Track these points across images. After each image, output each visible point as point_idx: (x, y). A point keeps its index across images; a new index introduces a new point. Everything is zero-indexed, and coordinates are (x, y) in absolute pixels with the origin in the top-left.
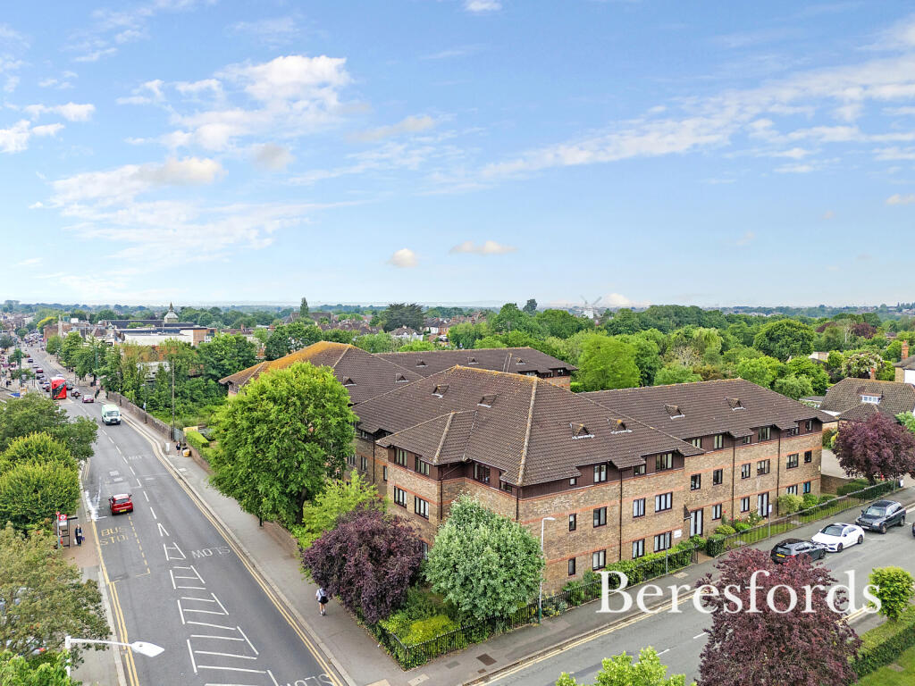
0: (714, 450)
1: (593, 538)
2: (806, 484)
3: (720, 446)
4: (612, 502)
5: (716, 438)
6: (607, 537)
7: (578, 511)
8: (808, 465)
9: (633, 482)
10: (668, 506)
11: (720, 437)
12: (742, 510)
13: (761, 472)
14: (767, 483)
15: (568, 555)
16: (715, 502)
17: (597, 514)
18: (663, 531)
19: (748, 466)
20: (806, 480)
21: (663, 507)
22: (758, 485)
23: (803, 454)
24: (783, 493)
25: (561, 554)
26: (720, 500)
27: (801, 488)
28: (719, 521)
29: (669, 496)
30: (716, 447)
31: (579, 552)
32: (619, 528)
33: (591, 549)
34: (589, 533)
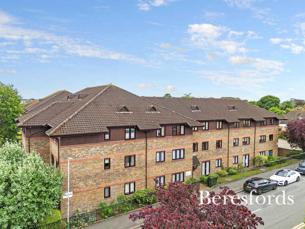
0: (217, 129)
1: (124, 175)
2: (270, 151)
3: (220, 127)
4: (140, 152)
5: (218, 123)
6: (135, 174)
7: (112, 157)
8: (271, 142)
9: (155, 141)
10: (182, 157)
11: (221, 123)
12: (234, 163)
13: (245, 143)
14: (249, 149)
15: (103, 185)
16: (217, 158)
17: (127, 159)
18: (178, 172)
19: (237, 140)
20: (270, 149)
21: (178, 157)
22: (243, 150)
23: (269, 136)
24: (257, 155)
25: (98, 184)
26: (221, 156)
27: (267, 153)
28: (220, 168)
29: (182, 151)
30: (218, 127)
31: (113, 183)
32: (145, 169)
33: (123, 181)
34: (121, 171)
